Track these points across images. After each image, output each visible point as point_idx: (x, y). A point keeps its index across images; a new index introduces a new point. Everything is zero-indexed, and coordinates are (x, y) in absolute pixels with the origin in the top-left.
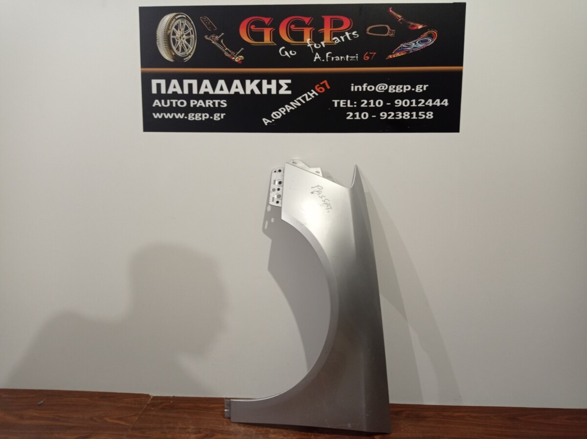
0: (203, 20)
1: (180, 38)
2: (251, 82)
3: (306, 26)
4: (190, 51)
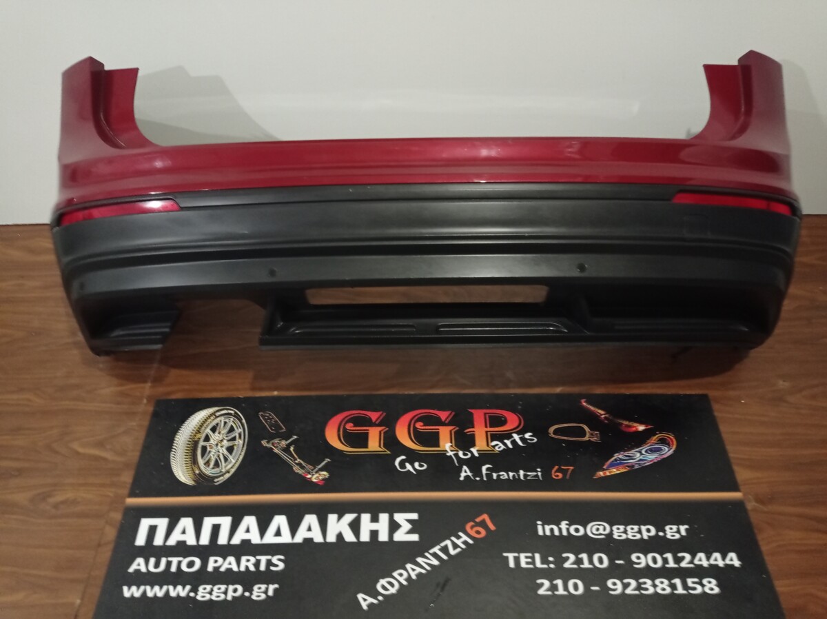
0: (264, 417)
1: (217, 445)
2: (339, 518)
3: (443, 424)
4: (229, 467)
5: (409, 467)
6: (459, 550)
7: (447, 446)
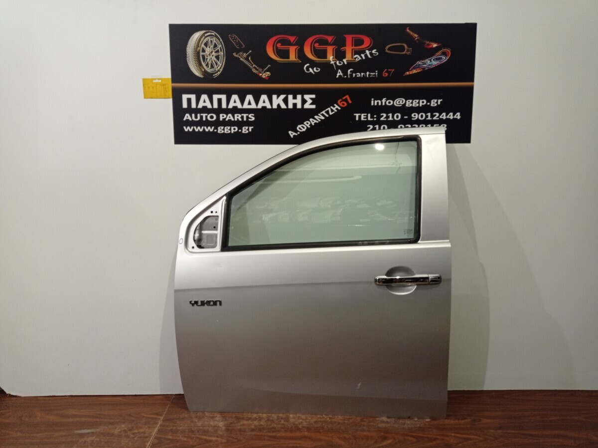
0: (232, 38)
1: (210, 55)
2: (278, 97)
3: (330, 44)
4: (219, 68)
5: (311, 70)
6: (334, 112)
7: (331, 58)
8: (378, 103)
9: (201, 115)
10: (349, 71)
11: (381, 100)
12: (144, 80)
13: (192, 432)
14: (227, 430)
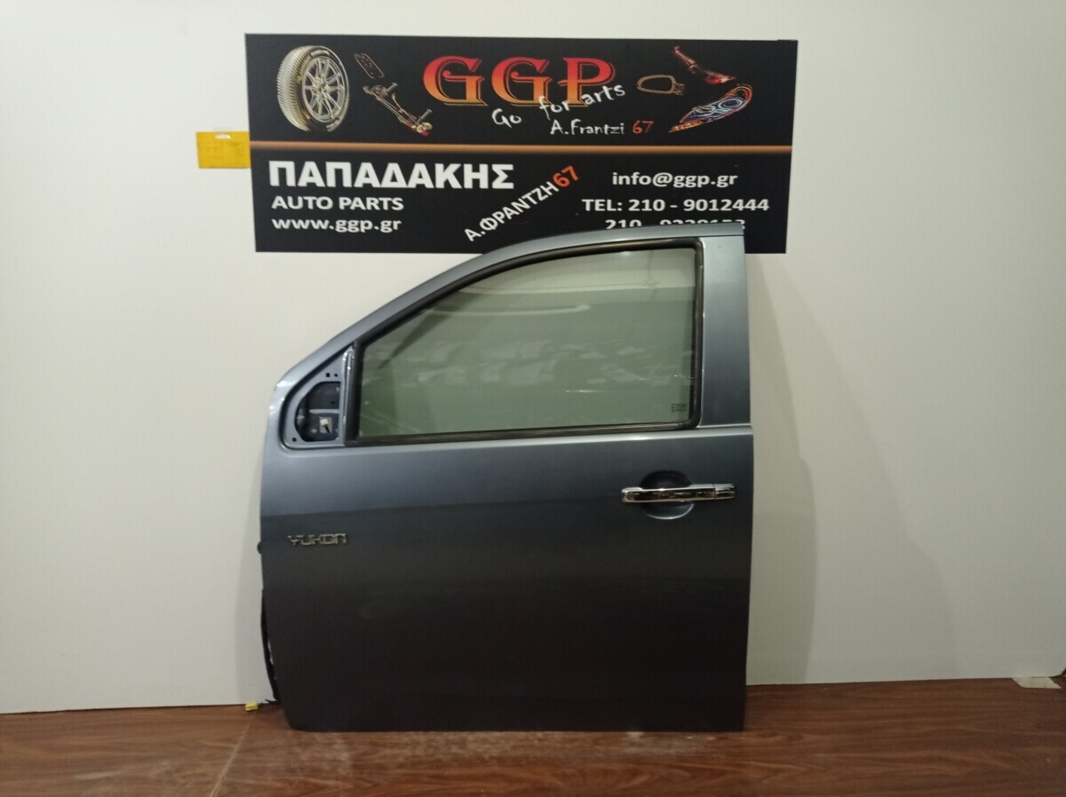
0: (360, 60)
2: (445, 168)
3: (538, 75)
4: (337, 113)
5: (505, 120)
6: (546, 196)
8: (624, 180)
9: (306, 198)
10: (573, 123)
11: (630, 175)
12: (200, 136)
13: (292, 771)
14: (355, 767)
